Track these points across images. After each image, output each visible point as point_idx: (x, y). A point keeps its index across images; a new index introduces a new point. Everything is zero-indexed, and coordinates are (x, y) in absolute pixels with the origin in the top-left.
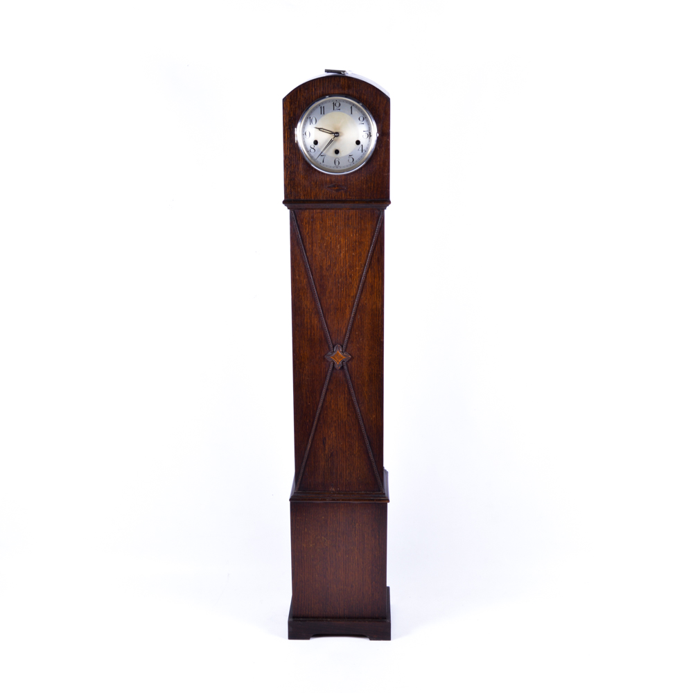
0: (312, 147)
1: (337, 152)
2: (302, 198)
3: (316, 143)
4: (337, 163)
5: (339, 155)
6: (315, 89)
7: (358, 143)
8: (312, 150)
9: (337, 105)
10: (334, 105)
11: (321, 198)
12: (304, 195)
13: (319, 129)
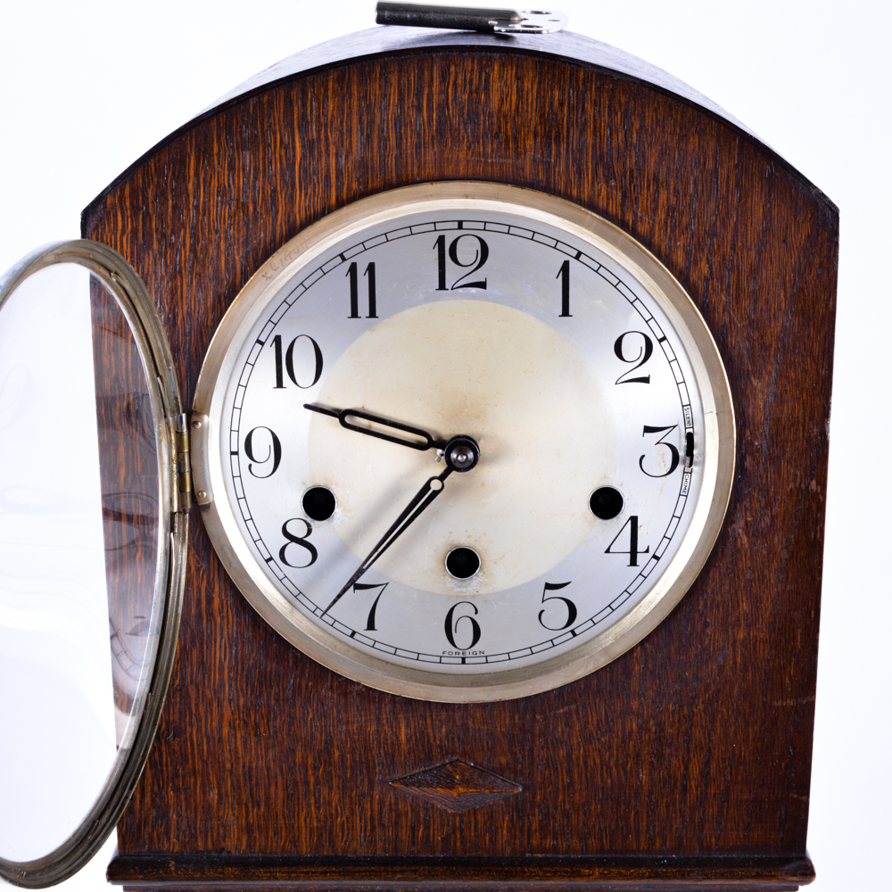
0: (298, 530)
1: (463, 562)
2: (235, 843)
3: (319, 503)
4: (463, 634)
5: (474, 585)
6: (310, 146)
7: (606, 503)
8: (297, 553)
9: (468, 250)
10: (446, 252)
11: (359, 848)
12: (249, 830)
13: (341, 415)
